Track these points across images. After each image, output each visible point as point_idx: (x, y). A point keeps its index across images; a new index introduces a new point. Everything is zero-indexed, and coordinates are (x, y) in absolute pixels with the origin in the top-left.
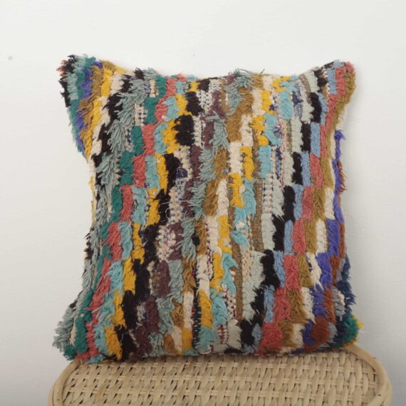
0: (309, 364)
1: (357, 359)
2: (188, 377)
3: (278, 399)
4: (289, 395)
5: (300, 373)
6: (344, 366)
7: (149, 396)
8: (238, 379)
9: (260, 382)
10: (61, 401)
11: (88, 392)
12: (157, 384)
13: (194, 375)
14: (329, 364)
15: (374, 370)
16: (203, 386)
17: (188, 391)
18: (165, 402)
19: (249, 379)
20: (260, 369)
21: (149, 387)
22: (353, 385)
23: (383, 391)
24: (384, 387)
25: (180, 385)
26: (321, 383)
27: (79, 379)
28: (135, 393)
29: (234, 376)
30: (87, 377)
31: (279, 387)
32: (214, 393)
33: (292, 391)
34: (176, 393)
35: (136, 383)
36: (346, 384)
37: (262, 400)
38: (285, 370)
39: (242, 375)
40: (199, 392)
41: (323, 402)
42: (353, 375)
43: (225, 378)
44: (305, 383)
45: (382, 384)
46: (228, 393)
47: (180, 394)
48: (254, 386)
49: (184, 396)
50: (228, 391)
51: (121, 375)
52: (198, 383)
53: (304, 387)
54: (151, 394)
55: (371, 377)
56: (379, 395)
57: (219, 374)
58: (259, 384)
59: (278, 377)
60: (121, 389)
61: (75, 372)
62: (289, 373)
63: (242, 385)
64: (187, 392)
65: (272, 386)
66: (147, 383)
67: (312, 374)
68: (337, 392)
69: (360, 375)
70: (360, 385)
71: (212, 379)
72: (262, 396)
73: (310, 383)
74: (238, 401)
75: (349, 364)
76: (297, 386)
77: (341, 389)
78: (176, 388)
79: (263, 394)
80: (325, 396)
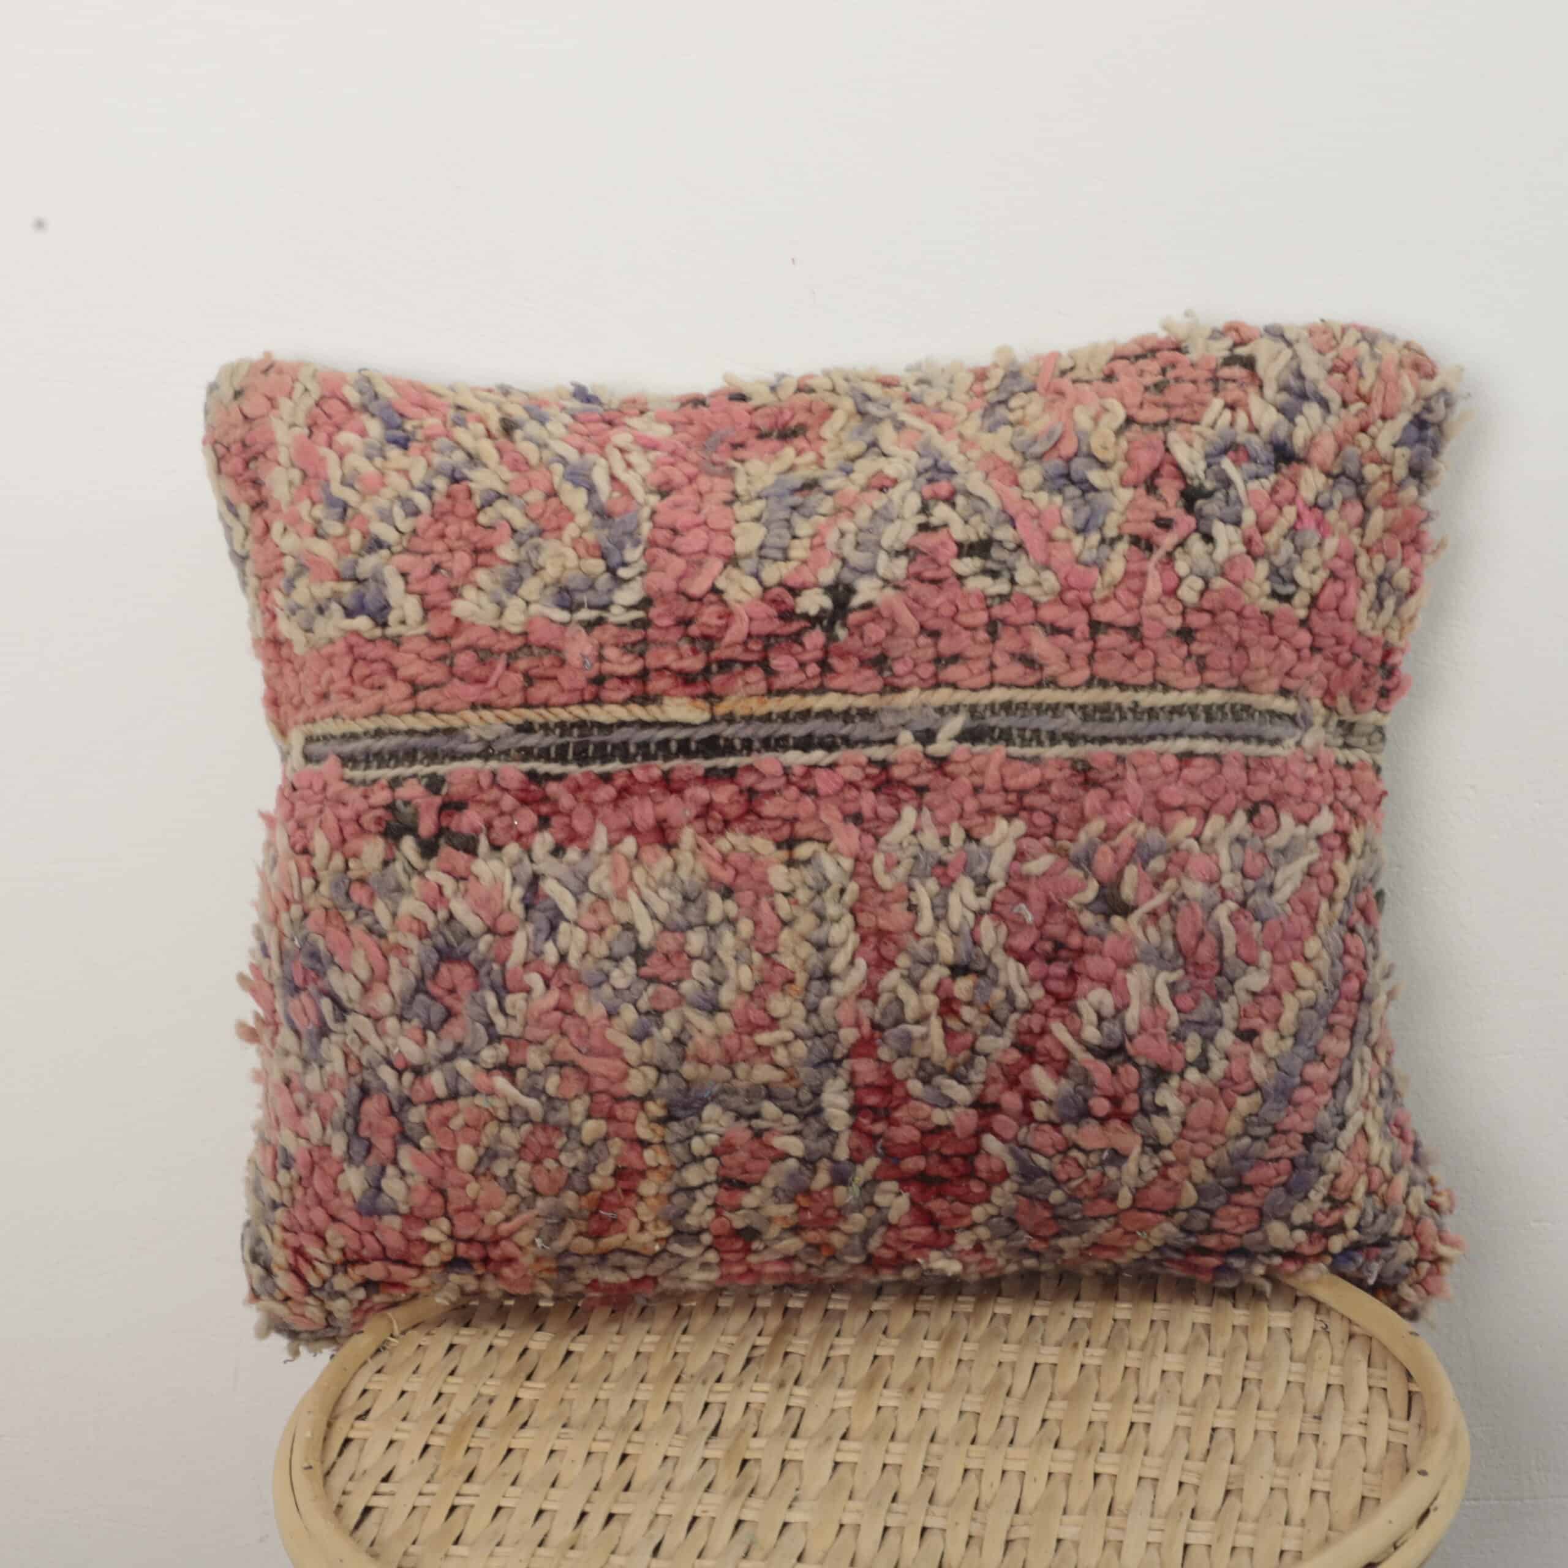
0: (1185, 1351)
1: (1351, 1336)
2: (759, 1392)
3: (1068, 1477)
4: (1107, 1464)
5: (1152, 1383)
6: (1307, 1359)
7: (624, 1457)
8: (932, 1401)
9: (1010, 1412)
10: (319, 1472)
11: (412, 1437)
12: (653, 1416)
13: (781, 1385)
14: (1257, 1350)
15: (1409, 1377)
16: (810, 1424)
17: (756, 1443)
18: (677, 1484)
19: (972, 1403)
20: (1013, 1366)
21: (622, 1426)
22: (1332, 1430)
23: (1435, 1458)
24: (1440, 1444)
25: (732, 1419)
26: (1223, 1421)
27: (386, 1388)
28: (575, 1447)
29: (920, 1390)
30: (413, 1385)
31: (1074, 1436)
32: (850, 1452)
33: (1120, 1451)
34: (715, 1451)
35: (581, 1410)
36: (1311, 1427)
37: (1013, 1479)
38: (1099, 1370)
39: (949, 1389)
40: (797, 1449)
41: (1228, 1492)
42: (1335, 1393)
43: (889, 1399)
44: (1167, 1419)
45: (1436, 1431)
46: (896, 1452)
47: (729, 1452)
48: (986, 1430)
49: (745, 1462)
50: (897, 1447)
51: (529, 1378)
52: (795, 1414)
53: (1161, 1436)
54: (630, 1450)
55: (1399, 1403)
56: (1423, 1473)
57: (869, 1383)
58: (1008, 1422)
59: (1073, 1396)
60: (527, 1432)
61: (373, 1365)
62: (1113, 1382)
63: (947, 1423)
64: (755, 1448)
65: (1052, 1429)
66: (618, 1411)
67: (1194, 1387)
68: (1276, 1459)
69: (1361, 1396)
70: (1358, 1431)
71: (845, 1398)
72: (1013, 1467)
73: (1184, 1421)
74: (930, 1483)
75: (1324, 1352)
76: (1139, 1430)
77: (1290, 1445)
78: (715, 1433)
79: (1017, 1459)
80: (1235, 1468)
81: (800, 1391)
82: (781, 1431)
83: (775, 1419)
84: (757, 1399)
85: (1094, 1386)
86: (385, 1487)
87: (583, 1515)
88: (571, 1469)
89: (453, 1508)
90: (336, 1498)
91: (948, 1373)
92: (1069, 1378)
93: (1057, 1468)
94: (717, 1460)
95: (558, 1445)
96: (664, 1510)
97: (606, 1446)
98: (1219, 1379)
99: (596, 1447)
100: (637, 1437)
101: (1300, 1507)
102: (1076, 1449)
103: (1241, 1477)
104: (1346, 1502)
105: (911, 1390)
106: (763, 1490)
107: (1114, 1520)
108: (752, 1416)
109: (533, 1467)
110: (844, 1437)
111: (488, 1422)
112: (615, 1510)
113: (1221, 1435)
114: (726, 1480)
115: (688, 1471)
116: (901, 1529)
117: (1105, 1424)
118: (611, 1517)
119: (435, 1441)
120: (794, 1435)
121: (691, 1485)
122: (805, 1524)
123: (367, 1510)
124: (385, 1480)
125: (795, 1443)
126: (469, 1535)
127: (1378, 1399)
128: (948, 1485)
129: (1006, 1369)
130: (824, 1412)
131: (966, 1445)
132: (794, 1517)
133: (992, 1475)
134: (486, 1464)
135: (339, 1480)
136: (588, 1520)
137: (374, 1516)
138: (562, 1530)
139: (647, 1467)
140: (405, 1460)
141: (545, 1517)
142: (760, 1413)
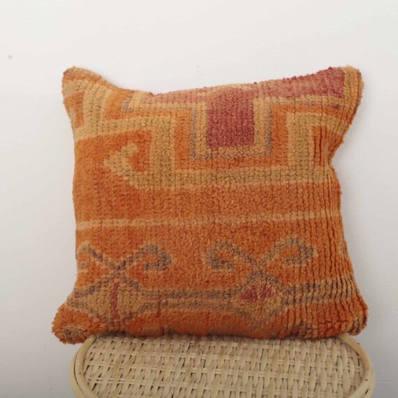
82: (200, 365)
83: (198, 363)
84: (193, 357)
85: (278, 355)
86: (100, 379)
87: (152, 387)
89: (118, 385)
90: (88, 381)
91: (241, 351)
92: (272, 353)
93: (272, 377)
95: (144, 368)
96: (173, 386)
97: (155, 369)
98: (310, 354)
99: (153, 369)
100: (164, 366)
101: (335, 388)
102: (277, 372)
103: (319, 379)
104: (347, 387)
105: (233, 356)
106: (198, 381)
107: (289, 390)
108: (192, 361)
110: (217, 368)
111: (125, 362)
112: (161, 386)
113: (313, 369)
114: (188, 378)
115: (177, 376)
116: (235, 393)
117: (283, 365)
120: (204, 367)
121: (179, 380)
122: (210, 391)
123: (96, 384)
124: (100, 377)
125: (205, 369)
126: (123, 392)
127: (350, 360)
128: (245, 380)
129: (255, 350)
130: (210, 361)
131: (248, 370)
132: (207, 388)
133: (256, 378)
134: (125, 373)
135: (88, 376)
137: (97, 386)
138: (147, 391)
139: (167, 375)
140: (104, 371)
141: (142, 387)
142: (194, 361)
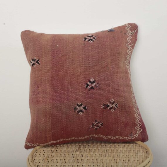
0: (122, 148)
1: (140, 146)
2: (78, 153)
3: (112, 160)
4: (116, 159)
5: (119, 151)
6: (135, 148)
7: (64, 160)
8: (96, 153)
9: (105, 154)
10: (32, 162)
11: (41, 159)
12: (67, 156)
13: (80, 152)
14: (130, 148)
15: (146, 149)
16: (84, 156)
19: (101, 153)
21: (64, 157)
22: (139, 155)
23: (150, 156)
26: (127, 154)
27: (38, 154)
28: (59, 159)
30: (41, 154)
31: (112, 156)
32: (88, 158)
33: (117, 157)
34: (74, 159)
35: (59, 155)
36: (136, 154)
37: (106, 160)
38: (114, 150)
41: (128, 161)
42: (139, 151)
43: (92, 153)
44: (121, 154)
45: (149, 154)
48: (103, 156)
49: (77, 160)
50: (93, 158)
51: (53, 153)
52: (82, 155)
53: (121, 156)
54: (65, 159)
55: (145, 152)
56: (149, 158)
57: (89, 152)
59: (111, 152)
60: (54, 158)
61: (36, 152)
63: (98, 155)
64: (78, 158)
65: (109, 155)
66: (63, 155)
67: (124, 151)
69: (141, 151)
70: (141, 155)
71: (87, 153)
73: (123, 154)
75: (137, 147)
76: (118, 155)
77: (134, 156)
78: (74, 157)
79: (106, 158)
80: (129, 159)
81: (82, 153)
83: (80, 156)
88: (59, 161)
89: (47, 165)
90: (34, 164)
91: (98, 151)
93: (110, 159)
94: (74, 160)
95: (57, 159)
96: (70, 164)
97: (62, 159)
98: (126, 150)
101: (136, 162)
104: (141, 161)
105: (94, 152)
106: (80, 162)
107: (117, 163)
108: (77, 155)
109: (55, 161)
111: (49, 157)
114: (76, 161)
116: (95, 165)
117: (115, 155)
118: (64, 165)
119: (44, 159)
120: (82, 157)
121: (72, 162)
123: (38, 166)
124: (39, 163)
127: (143, 152)
128: (99, 161)
129: (104, 150)
131: (101, 157)
133: (104, 160)
134: (50, 161)
136: (62, 166)
139: (67, 161)
140: (41, 161)
141: (57, 165)
